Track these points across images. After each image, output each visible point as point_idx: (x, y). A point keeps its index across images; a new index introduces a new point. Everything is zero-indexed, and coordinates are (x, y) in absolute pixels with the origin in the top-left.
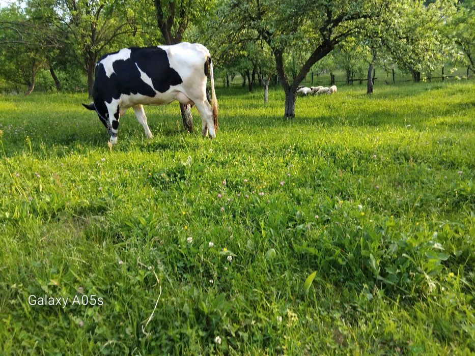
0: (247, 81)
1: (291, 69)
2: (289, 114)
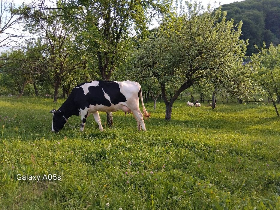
2: (168, 118)
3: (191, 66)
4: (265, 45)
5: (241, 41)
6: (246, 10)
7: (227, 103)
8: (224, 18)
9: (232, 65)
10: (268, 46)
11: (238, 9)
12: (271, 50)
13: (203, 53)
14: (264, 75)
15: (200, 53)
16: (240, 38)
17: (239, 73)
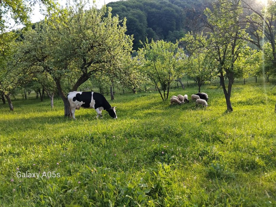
0: (39, 95)
2: (68, 115)
3: (85, 60)
4: (147, 41)
5: (127, 36)
6: (131, 9)
7: (124, 94)
8: (110, 14)
9: (122, 58)
10: (150, 42)
11: (125, 7)
12: (153, 46)
13: (95, 47)
14: (149, 67)
15: (92, 47)
16: (126, 33)
17: (129, 65)
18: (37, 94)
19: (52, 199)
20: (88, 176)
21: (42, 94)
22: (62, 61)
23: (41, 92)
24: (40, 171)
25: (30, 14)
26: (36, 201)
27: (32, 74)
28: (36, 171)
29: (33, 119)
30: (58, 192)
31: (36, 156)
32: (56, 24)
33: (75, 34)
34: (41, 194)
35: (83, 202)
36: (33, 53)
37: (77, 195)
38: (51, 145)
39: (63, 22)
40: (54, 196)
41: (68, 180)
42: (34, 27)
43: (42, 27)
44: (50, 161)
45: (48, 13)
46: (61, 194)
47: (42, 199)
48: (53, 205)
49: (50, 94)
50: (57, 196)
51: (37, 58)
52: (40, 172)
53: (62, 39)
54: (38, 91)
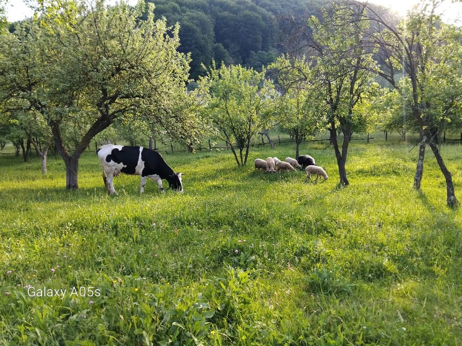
0: (21, 150)
1: (73, 139)
2: (72, 186)
3: (105, 92)
4: (214, 65)
5: (180, 55)
6: (188, 9)
7: (173, 152)
8: (151, 15)
9: (171, 91)
10: (219, 67)
11: (177, 5)
12: (223, 73)
13: (123, 70)
14: (217, 109)
15: (118, 70)
16: (179, 50)
17: (182, 104)
18: (18, 148)
19: (40, 333)
20: (107, 291)
21: (26, 149)
22: (64, 91)
23: (25, 145)
24: (20, 283)
25: (6, 3)
26: (10, 336)
27: (9, 113)
28: (12, 284)
29: (8, 192)
30: (53, 319)
31: (14, 257)
32: (54, 27)
33: (88, 47)
34: (20, 324)
35: (98, 335)
36: (11, 75)
37: (87, 324)
38: (42, 239)
39: (68, 24)
40: (44, 326)
41: (71, 299)
42: (12, 29)
43: (27, 30)
44: (38, 266)
45: (40, 5)
46: (59, 322)
47: (22, 332)
48: (43, 342)
49: (40, 149)
50: (51, 327)
51: (18, 84)
52: (20, 285)
53: (64, 53)
54: (19, 143)
